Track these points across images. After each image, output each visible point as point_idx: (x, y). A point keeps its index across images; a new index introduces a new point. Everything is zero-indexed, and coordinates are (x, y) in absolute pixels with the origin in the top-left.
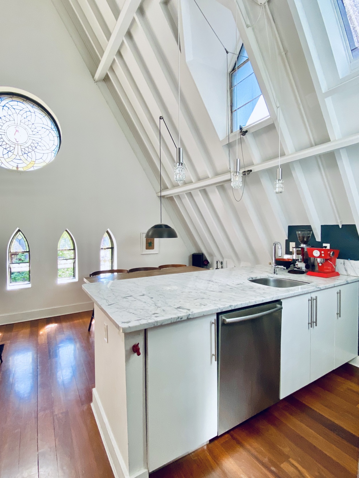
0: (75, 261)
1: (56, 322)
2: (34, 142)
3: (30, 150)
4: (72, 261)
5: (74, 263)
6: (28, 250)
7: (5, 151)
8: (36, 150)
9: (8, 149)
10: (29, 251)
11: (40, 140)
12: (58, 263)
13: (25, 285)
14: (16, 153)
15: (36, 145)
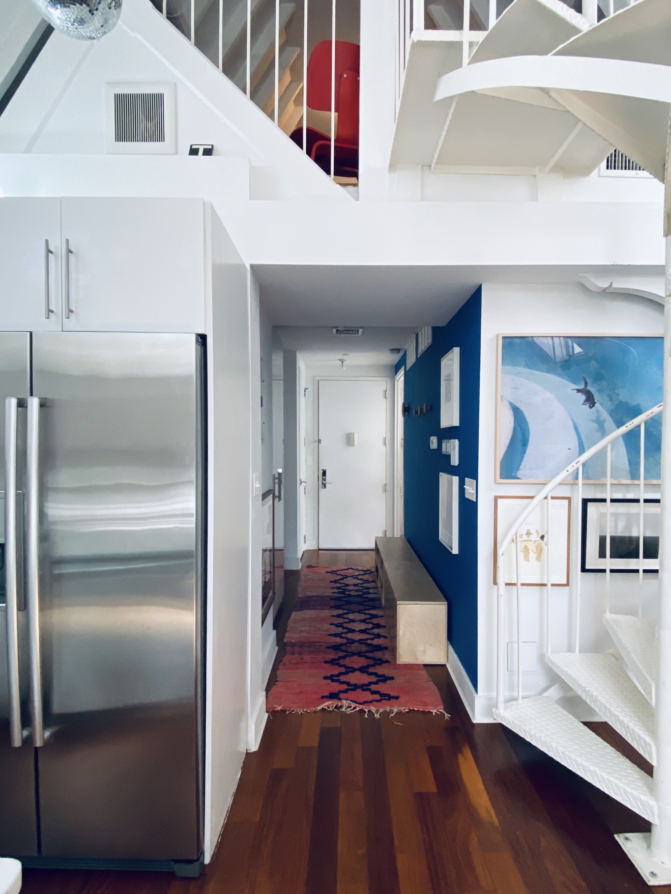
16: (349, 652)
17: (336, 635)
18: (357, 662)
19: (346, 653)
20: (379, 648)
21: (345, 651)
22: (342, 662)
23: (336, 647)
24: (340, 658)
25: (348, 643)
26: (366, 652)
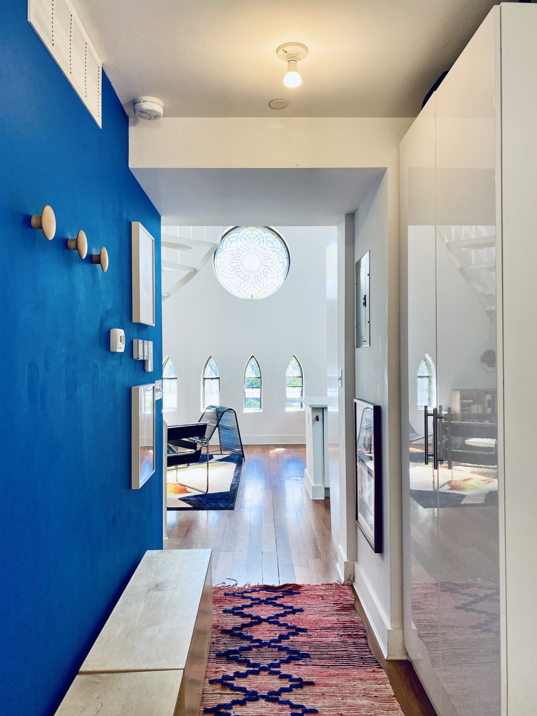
0: (303, 389)
1: (284, 447)
2: (266, 267)
3: (263, 276)
4: (300, 389)
5: (302, 392)
6: (259, 376)
7: (242, 281)
8: (267, 275)
9: (244, 278)
10: (261, 377)
11: (271, 264)
12: (287, 391)
13: (257, 410)
14: (250, 281)
15: (267, 270)
16: (274, 647)
17: (301, 684)
18: (264, 633)
19: (279, 644)
20: (228, 656)
21: (281, 649)
22: (284, 631)
23: (295, 656)
24: (286, 637)
25: (278, 666)
26: (249, 649)
